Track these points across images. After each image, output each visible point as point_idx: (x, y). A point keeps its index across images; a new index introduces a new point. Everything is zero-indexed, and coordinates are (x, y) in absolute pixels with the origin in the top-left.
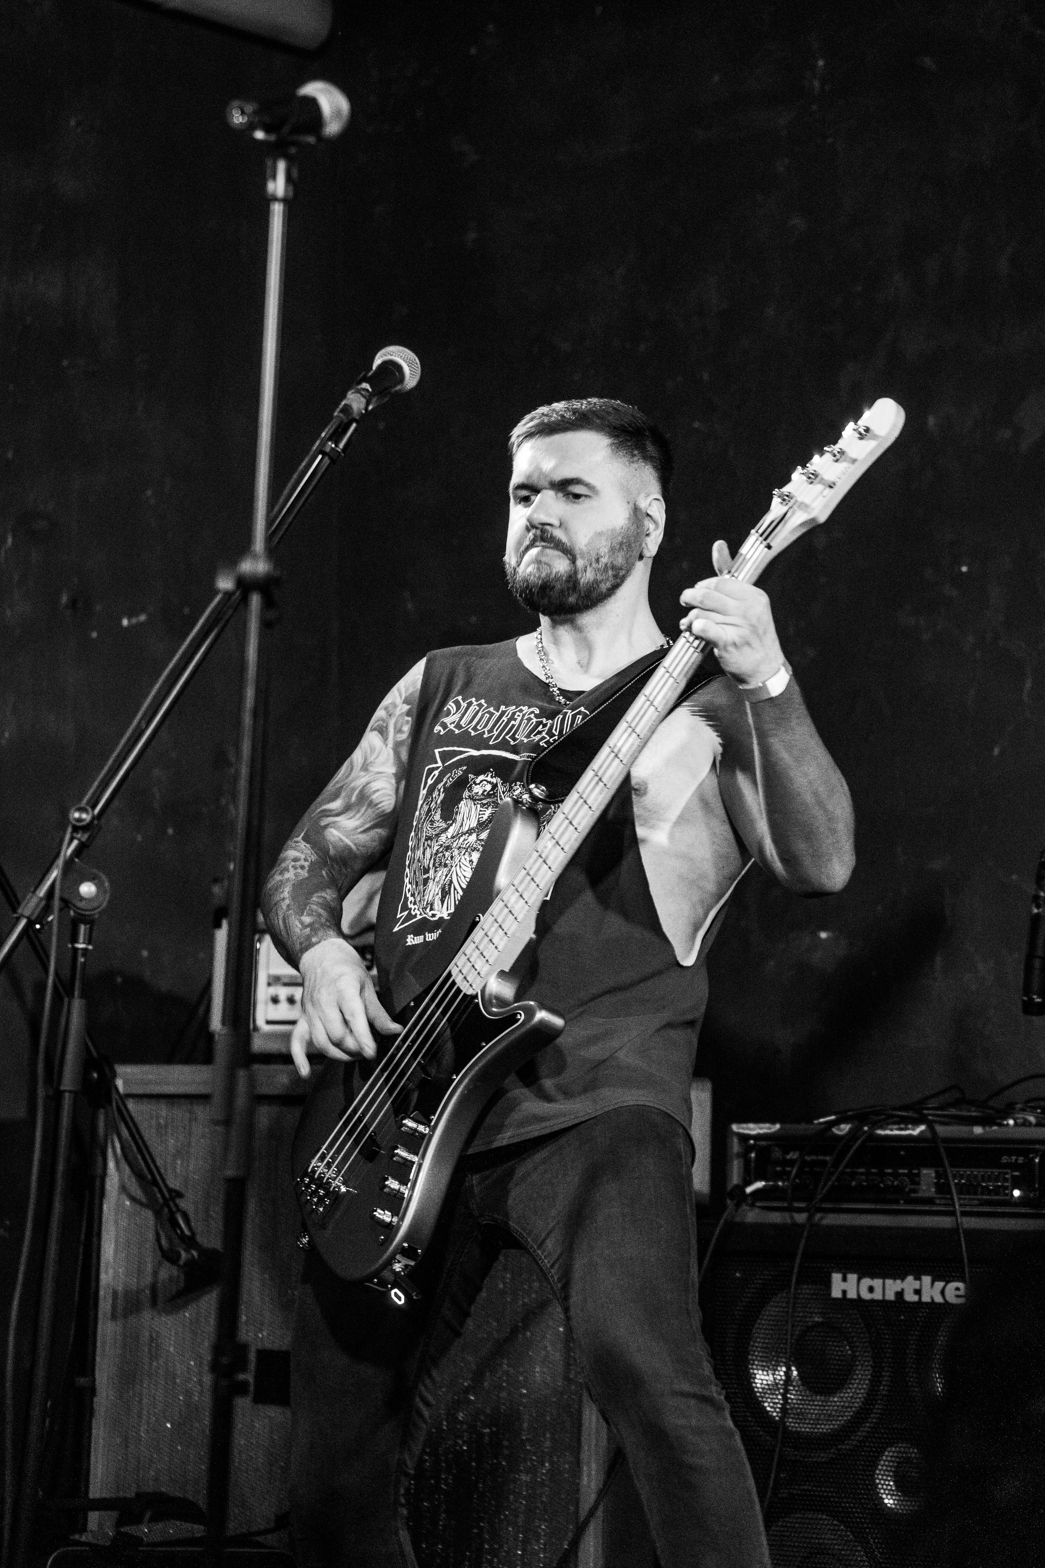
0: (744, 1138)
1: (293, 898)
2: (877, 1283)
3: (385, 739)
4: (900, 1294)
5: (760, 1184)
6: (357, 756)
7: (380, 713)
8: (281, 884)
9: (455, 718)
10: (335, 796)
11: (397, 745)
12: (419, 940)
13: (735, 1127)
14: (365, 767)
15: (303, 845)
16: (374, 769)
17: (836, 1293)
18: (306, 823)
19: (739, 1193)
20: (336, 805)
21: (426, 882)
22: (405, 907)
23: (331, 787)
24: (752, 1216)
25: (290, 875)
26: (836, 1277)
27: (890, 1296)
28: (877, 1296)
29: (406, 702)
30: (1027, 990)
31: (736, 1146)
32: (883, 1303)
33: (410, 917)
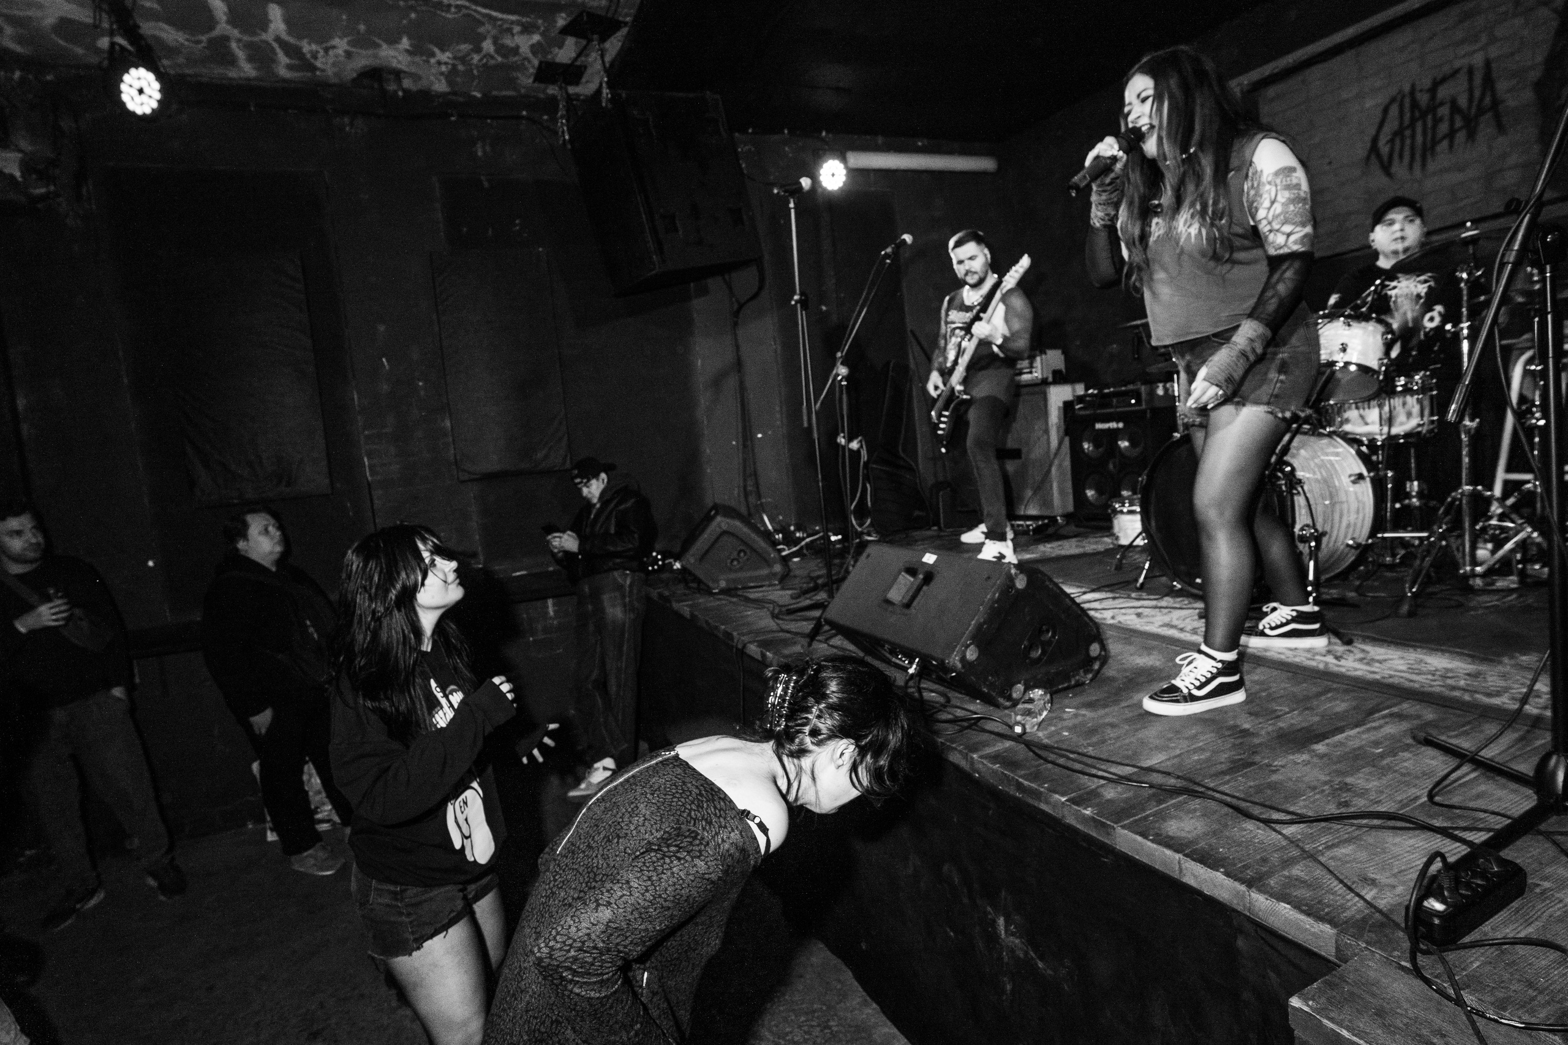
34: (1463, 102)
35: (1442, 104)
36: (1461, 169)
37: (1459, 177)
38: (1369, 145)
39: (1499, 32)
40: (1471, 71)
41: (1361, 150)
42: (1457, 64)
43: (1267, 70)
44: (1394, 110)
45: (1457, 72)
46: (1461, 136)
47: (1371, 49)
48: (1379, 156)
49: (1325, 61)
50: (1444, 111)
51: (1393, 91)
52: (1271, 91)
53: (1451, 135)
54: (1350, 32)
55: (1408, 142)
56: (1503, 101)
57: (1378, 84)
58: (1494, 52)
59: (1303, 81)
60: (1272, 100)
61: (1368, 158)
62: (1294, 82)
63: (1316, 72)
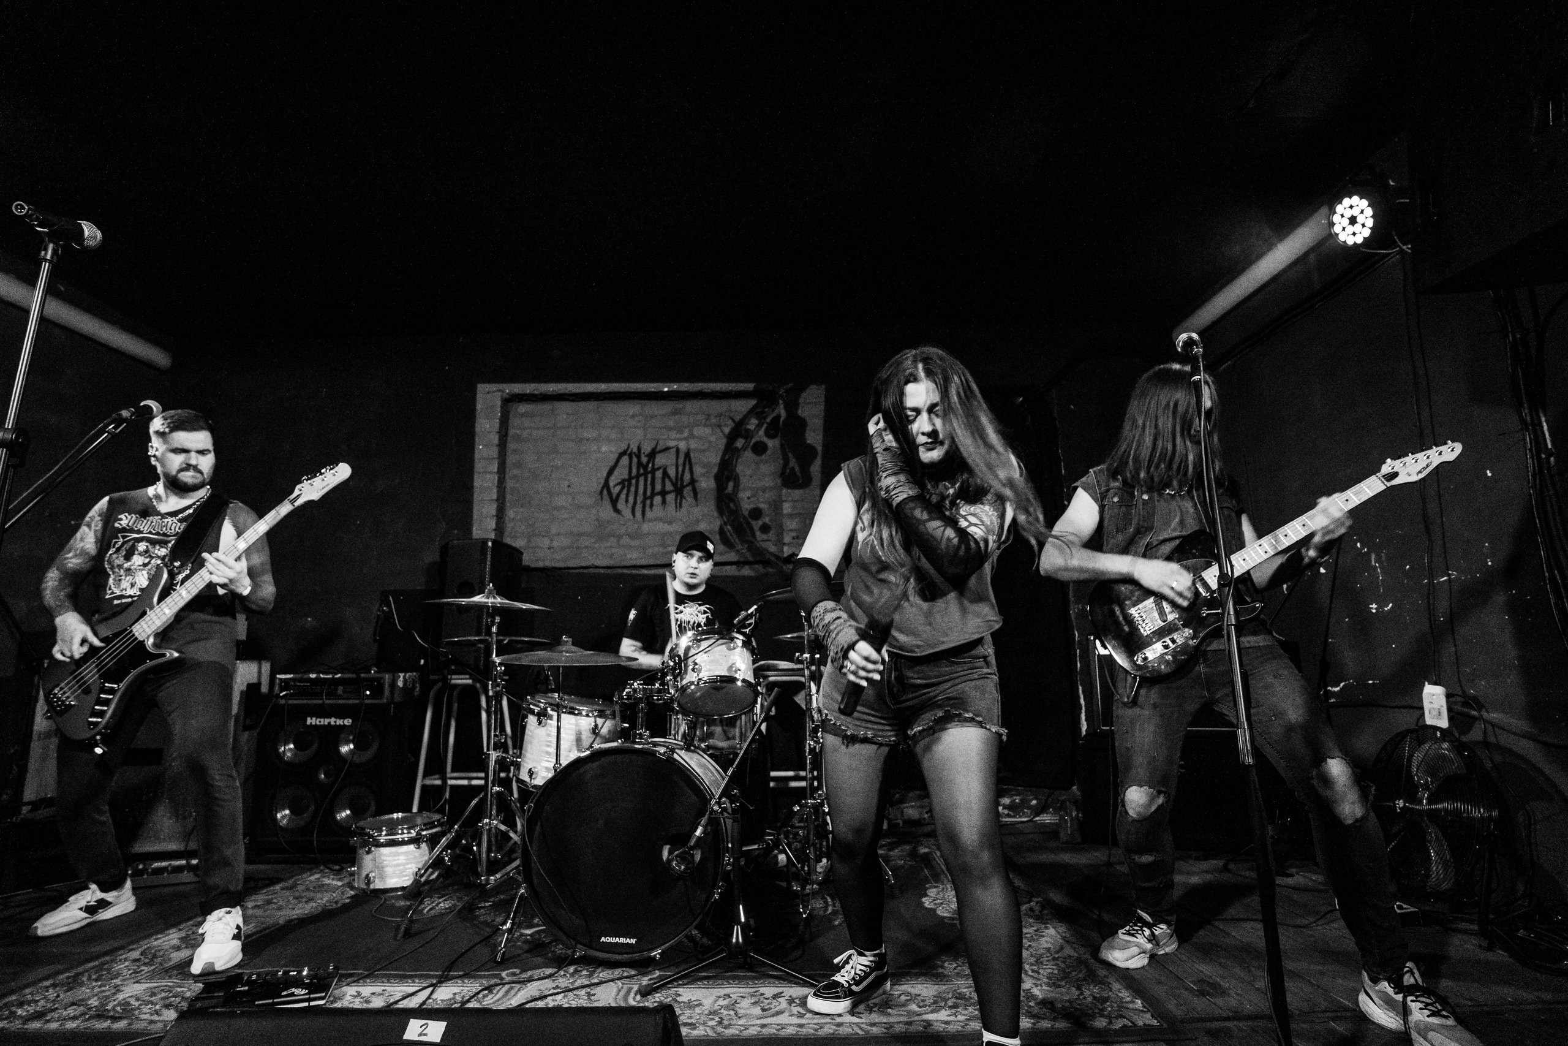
0: (280, 679)
1: (51, 594)
2: (322, 720)
3: (90, 529)
4: (329, 723)
5: (284, 693)
6: (78, 535)
7: (87, 519)
8: (45, 589)
9: (127, 522)
10: (70, 551)
11: (96, 531)
12: (119, 602)
13: (278, 676)
14: (82, 539)
15: (56, 572)
16: (86, 540)
17: (308, 723)
18: (58, 561)
19: (278, 696)
20: (70, 555)
21: (120, 580)
22: (110, 589)
23: (68, 546)
24: (283, 702)
25: (50, 584)
26: (309, 719)
27: (326, 723)
28: (322, 723)
29: (99, 516)
30: (375, 636)
31: (277, 681)
32: (324, 726)
33: (113, 593)
34: (672, 472)
35: (658, 469)
36: (670, 523)
37: (666, 528)
38: (602, 482)
39: (697, 431)
40: (678, 451)
41: (596, 484)
42: (671, 444)
43: (529, 388)
44: (625, 460)
45: (667, 449)
46: (670, 498)
47: (610, 406)
48: (610, 493)
49: (573, 401)
50: (659, 474)
51: (624, 447)
52: (523, 408)
53: (663, 493)
54: (603, 387)
55: (633, 489)
56: (697, 481)
57: (613, 436)
58: (693, 445)
59: (553, 410)
60: (523, 415)
61: (601, 493)
62: (546, 407)
63: (564, 407)
